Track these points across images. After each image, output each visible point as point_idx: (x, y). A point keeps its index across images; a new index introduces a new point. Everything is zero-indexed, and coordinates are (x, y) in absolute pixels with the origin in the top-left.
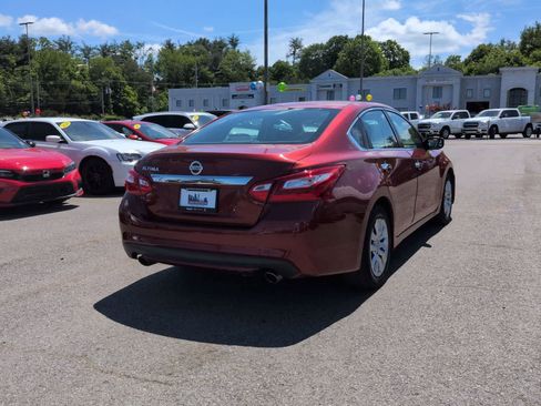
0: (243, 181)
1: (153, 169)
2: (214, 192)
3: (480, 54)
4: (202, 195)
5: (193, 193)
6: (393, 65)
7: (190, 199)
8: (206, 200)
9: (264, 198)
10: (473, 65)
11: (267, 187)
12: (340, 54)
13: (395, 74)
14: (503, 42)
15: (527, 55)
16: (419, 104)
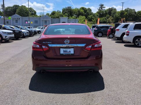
0: (83, 45)
1: (49, 43)
2: (73, 49)
3: (53, 13)
4: (68, 50)
5: (65, 50)
6: (32, 14)
7: (64, 51)
8: (70, 51)
9: (90, 50)
10: (52, 16)
11: (90, 47)
12: (17, 10)
13: (33, 17)
14: (58, 11)
15: (64, 14)
16: (41, 25)
